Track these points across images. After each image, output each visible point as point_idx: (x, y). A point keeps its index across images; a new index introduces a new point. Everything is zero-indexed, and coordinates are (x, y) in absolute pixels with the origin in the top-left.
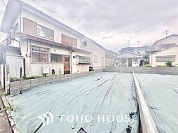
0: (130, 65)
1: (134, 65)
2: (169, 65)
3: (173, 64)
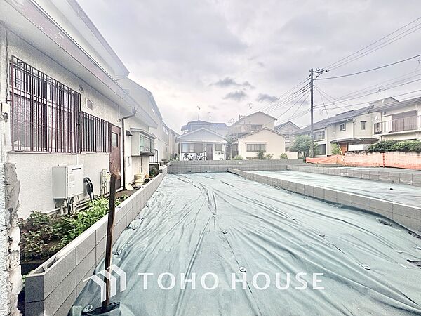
0: (210, 157)
2: (261, 156)
3: (265, 155)
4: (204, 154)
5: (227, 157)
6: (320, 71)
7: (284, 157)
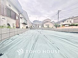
1: (40, 27)
4: (37, 26)
5: (42, 27)
6: (60, 11)
7: (53, 27)
